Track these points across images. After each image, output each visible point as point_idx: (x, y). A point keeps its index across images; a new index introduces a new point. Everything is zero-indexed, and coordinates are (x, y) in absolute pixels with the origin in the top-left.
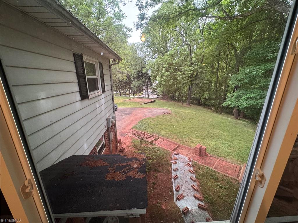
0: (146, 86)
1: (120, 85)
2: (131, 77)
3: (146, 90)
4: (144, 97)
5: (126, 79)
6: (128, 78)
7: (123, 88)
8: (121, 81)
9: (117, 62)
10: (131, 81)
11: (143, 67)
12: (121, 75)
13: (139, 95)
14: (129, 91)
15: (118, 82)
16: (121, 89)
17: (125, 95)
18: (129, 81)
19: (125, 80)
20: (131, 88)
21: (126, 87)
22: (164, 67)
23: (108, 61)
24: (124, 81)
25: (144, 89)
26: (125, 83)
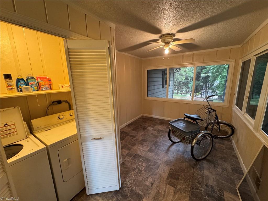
0: (204, 86)
1: (178, 85)
2: (190, 78)
3: (205, 90)
4: (201, 96)
5: (185, 80)
6: (187, 78)
7: (181, 87)
8: (180, 82)
9: (178, 71)
10: (189, 82)
11: (203, 69)
12: (180, 76)
13: (196, 95)
14: (187, 90)
15: (177, 83)
16: (179, 88)
17: (182, 94)
18: (188, 82)
19: (183, 80)
20: (188, 88)
21: (184, 87)
22: (226, 68)
23: (173, 70)
24: (182, 82)
25: (202, 90)
26: (184, 83)
